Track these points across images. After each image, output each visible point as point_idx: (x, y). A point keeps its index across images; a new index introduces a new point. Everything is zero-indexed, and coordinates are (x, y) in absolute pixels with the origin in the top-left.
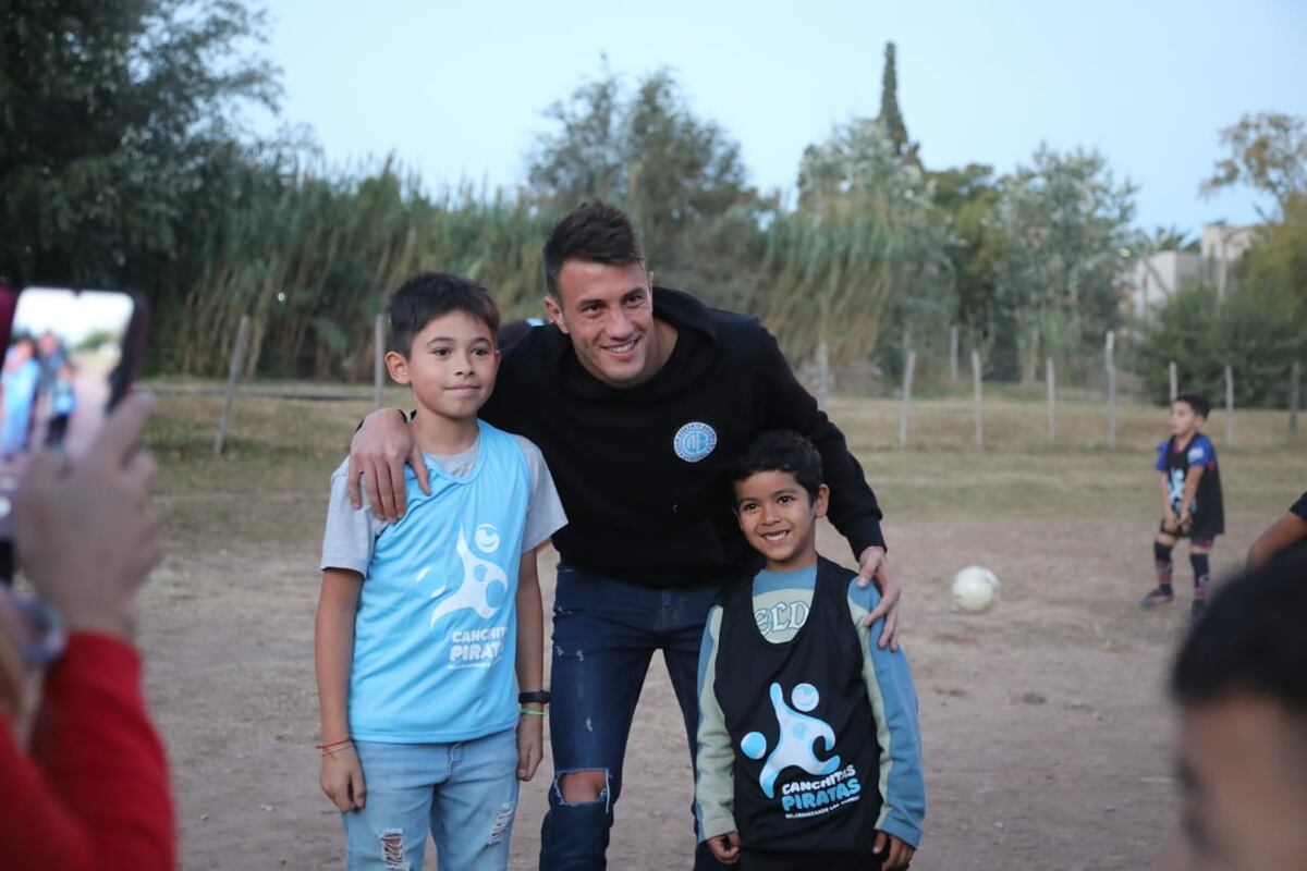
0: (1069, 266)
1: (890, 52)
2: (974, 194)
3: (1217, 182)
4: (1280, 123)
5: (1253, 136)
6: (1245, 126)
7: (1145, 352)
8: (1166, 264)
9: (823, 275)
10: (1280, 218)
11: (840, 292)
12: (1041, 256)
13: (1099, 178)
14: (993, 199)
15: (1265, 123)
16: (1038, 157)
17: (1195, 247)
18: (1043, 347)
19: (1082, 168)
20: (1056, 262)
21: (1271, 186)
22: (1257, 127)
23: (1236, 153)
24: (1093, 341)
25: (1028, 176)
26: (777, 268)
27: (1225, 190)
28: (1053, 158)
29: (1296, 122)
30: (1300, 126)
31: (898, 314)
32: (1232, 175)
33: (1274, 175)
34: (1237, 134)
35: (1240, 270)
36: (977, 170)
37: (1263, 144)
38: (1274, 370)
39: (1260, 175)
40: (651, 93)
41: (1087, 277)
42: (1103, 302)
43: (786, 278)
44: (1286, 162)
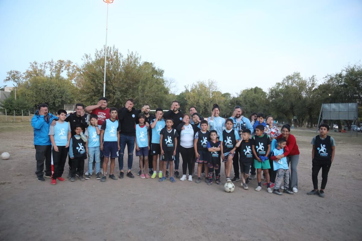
3: (7, 80)
4: (17, 72)
5: (12, 74)
6: (11, 72)
10: (17, 86)
15: (14, 72)
17: (3, 90)
21: (16, 82)
22: (13, 72)
23: (10, 76)
27: (8, 81)
29: (19, 72)
30: (20, 73)
32: (9, 79)
33: (16, 80)
37: (14, 75)
39: (14, 80)
44: (18, 78)
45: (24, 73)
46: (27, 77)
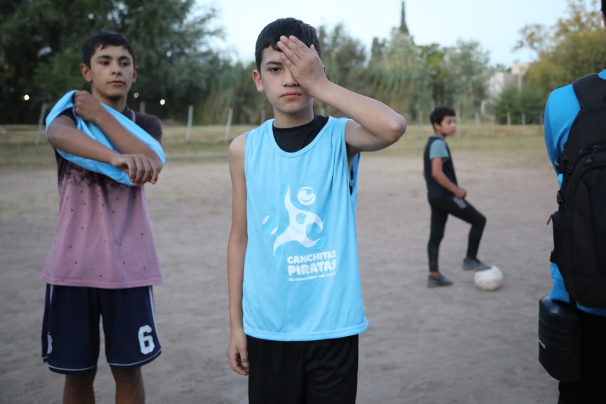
0: (468, 79)
1: (403, 4)
2: (435, 53)
3: (517, 48)
4: (538, 27)
5: (529, 32)
6: (526, 28)
7: (496, 108)
8: (500, 77)
9: (393, 86)
11: (398, 92)
12: (458, 76)
13: (478, 49)
14: (441, 56)
15: (533, 27)
16: (458, 42)
17: (509, 70)
18: (462, 107)
19: (472, 46)
20: (464, 78)
21: (535, 49)
22: (530, 28)
23: (523, 38)
24: (477, 104)
25: (454, 49)
26: (378, 84)
27: (520, 50)
28: (463, 44)
29: (543, 27)
31: (416, 98)
32: (522, 45)
33: (536, 45)
34: (524, 31)
35: (525, 78)
36: (435, 45)
37: (532, 35)
38: (535, 112)
39: (531, 45)
40: (338, 29)
41: (474, 84)
42: (480, 92)
43: (381, 87)
44: (540, 40)
45: (552, 28)
46: (558, 34)
